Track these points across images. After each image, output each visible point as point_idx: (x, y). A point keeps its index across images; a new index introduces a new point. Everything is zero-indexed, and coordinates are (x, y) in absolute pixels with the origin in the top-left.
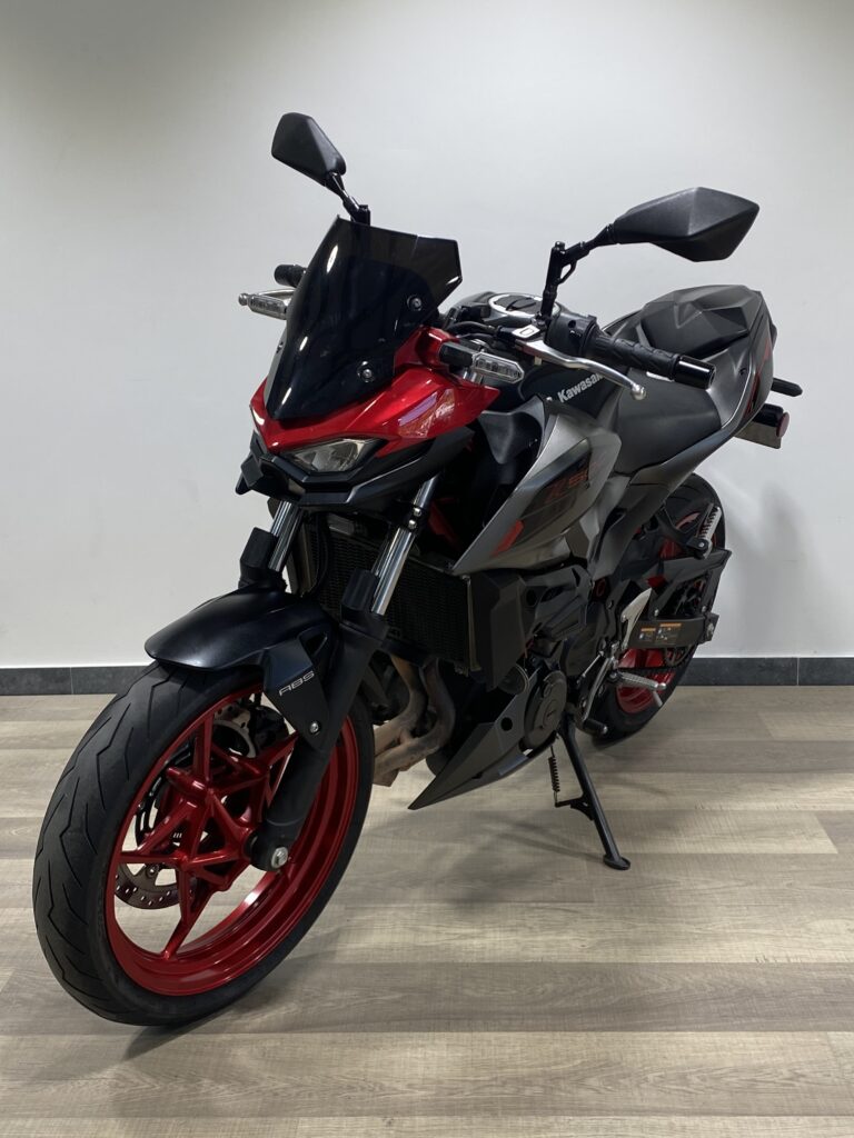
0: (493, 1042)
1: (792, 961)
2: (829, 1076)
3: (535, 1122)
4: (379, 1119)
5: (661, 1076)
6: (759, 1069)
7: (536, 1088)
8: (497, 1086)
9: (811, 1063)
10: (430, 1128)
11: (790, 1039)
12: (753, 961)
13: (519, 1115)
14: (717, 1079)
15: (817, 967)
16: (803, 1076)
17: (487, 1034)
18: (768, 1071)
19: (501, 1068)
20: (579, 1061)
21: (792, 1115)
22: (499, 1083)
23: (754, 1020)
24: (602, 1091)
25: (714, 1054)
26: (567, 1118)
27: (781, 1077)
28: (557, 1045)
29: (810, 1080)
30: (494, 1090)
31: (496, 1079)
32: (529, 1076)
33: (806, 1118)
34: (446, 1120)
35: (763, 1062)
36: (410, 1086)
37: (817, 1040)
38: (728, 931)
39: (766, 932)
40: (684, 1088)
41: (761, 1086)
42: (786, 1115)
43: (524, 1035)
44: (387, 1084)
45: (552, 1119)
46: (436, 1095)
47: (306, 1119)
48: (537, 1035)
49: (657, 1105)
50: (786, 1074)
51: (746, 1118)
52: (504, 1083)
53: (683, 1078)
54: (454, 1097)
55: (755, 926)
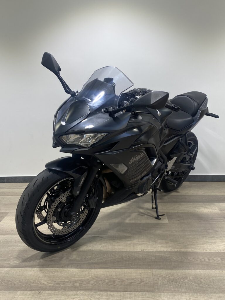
0: (72, 271)
1: (150, 251)
2: (150, 281)
3: (75, 293)
4: (37, 292)
5: (109, 281)
6: (133, 279)
7: (78, 284)
8: (69, 283)
9: (146, 278)
10: (48, 294)
11: (143, 271)
12: (141, 250)
13: (71, 291)
14: (122, 282)
15: (155, 252)
16: (143, 281)
17: (71, 269)
18: (135, 280)
19: (71, 278)
20: (90, 277)
21: (138, 292)
22: (69, 282)
23: (136, 266)
24: (94, 285)
25: (124, 275)
26: (83, 292)
27: (138, 281)
28: (87, 272)
29: (145, 282)
30: (67, 284)
31: (69, 281)
32: (78, 280)
33: (141, 293)
34: (53, 292)
35: (135, 277)
36: (48, 283)
37: (150, 272)
38: (137, 243)
39: (146, 243)
40: (114, 284)
41: (132, 284)
42: (136, 292)
43: (79, 269)
44: (42, 282)
45: (79, 292)
46: (53, 285)
47: (19, 291)
48: (83, 269)
49: (106, 289)
50: (139, 280)
51: (126, 292)
52: (71, 282)
53: (114, 281)
54: (57, 286)
55: (144, 242)
